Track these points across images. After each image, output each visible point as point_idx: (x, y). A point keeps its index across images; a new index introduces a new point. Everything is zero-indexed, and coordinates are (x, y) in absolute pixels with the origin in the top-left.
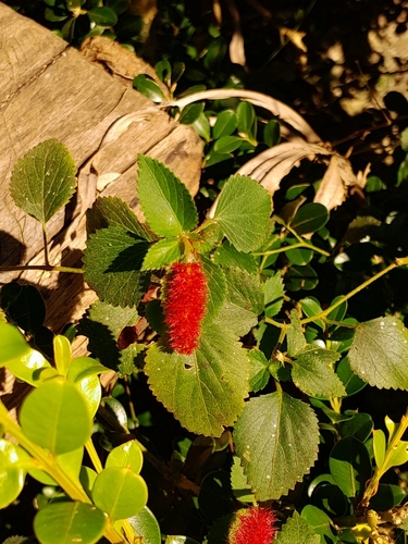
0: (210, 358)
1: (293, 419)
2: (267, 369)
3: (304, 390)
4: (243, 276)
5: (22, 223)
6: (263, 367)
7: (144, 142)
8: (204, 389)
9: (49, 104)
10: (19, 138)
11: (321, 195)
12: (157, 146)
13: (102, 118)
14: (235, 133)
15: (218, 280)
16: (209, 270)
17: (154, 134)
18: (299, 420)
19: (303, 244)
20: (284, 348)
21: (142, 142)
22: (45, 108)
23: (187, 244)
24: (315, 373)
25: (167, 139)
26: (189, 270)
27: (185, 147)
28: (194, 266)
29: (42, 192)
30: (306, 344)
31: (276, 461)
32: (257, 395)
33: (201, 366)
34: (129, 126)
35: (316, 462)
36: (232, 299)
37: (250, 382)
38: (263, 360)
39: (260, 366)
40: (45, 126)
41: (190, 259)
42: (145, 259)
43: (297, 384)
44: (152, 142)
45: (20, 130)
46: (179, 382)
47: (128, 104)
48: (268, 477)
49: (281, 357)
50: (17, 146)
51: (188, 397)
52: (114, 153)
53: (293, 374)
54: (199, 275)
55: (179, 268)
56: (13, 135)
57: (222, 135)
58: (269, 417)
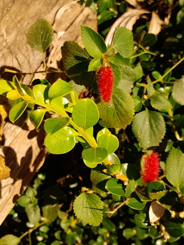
0: (118, 102)
1: (154, 119)
2: (141, 103)
3: (156, 108)
4: (126, 68)
5: (28, 57)
6: (139, 102)
7: (72, 17)
8: (117, 113)
9: (28, 6)
10: (19, 22)
11: (151, 30)
12: (78, 18)
13: (52, 9)
14: (108, 9)
15: (118, 71)
16: (114, 68)
17: (76, 13)
18: (156, 119)
19: (146, 52)
20: (146, 94)
21: (71, 17)
22: (27, 8)
23: (104, 59)
24: (160, 101)
25: (81, 15)
26: (106, 69)
27: (90, 17)
28: (108, 68)
29: (41, 41)
30: (155, 91)
31: (150, 136)
32: (139, 112)
33: (115, 105)
34: (65, 11)
35: (165, 134)
36: (124, 78)
37: (135, 109)
38: (139, 100)
39: (138, 102)
40: (29, 15)
41: (106, 65)
42: (89, 67)
43: (153, 107)
44: (75, 17)
45: (19, 18)
46: (107, 112)
47: (62, 2)
48: (148, 142)
49: (145, 97)
50: (19, 25)
51: (112, 117)
52: (60, 23)
53: (151, 103)
54: (110, 71)
55: (102, 69)
56: (16, 21)
57: (103, 10)
58: (145, 120)
